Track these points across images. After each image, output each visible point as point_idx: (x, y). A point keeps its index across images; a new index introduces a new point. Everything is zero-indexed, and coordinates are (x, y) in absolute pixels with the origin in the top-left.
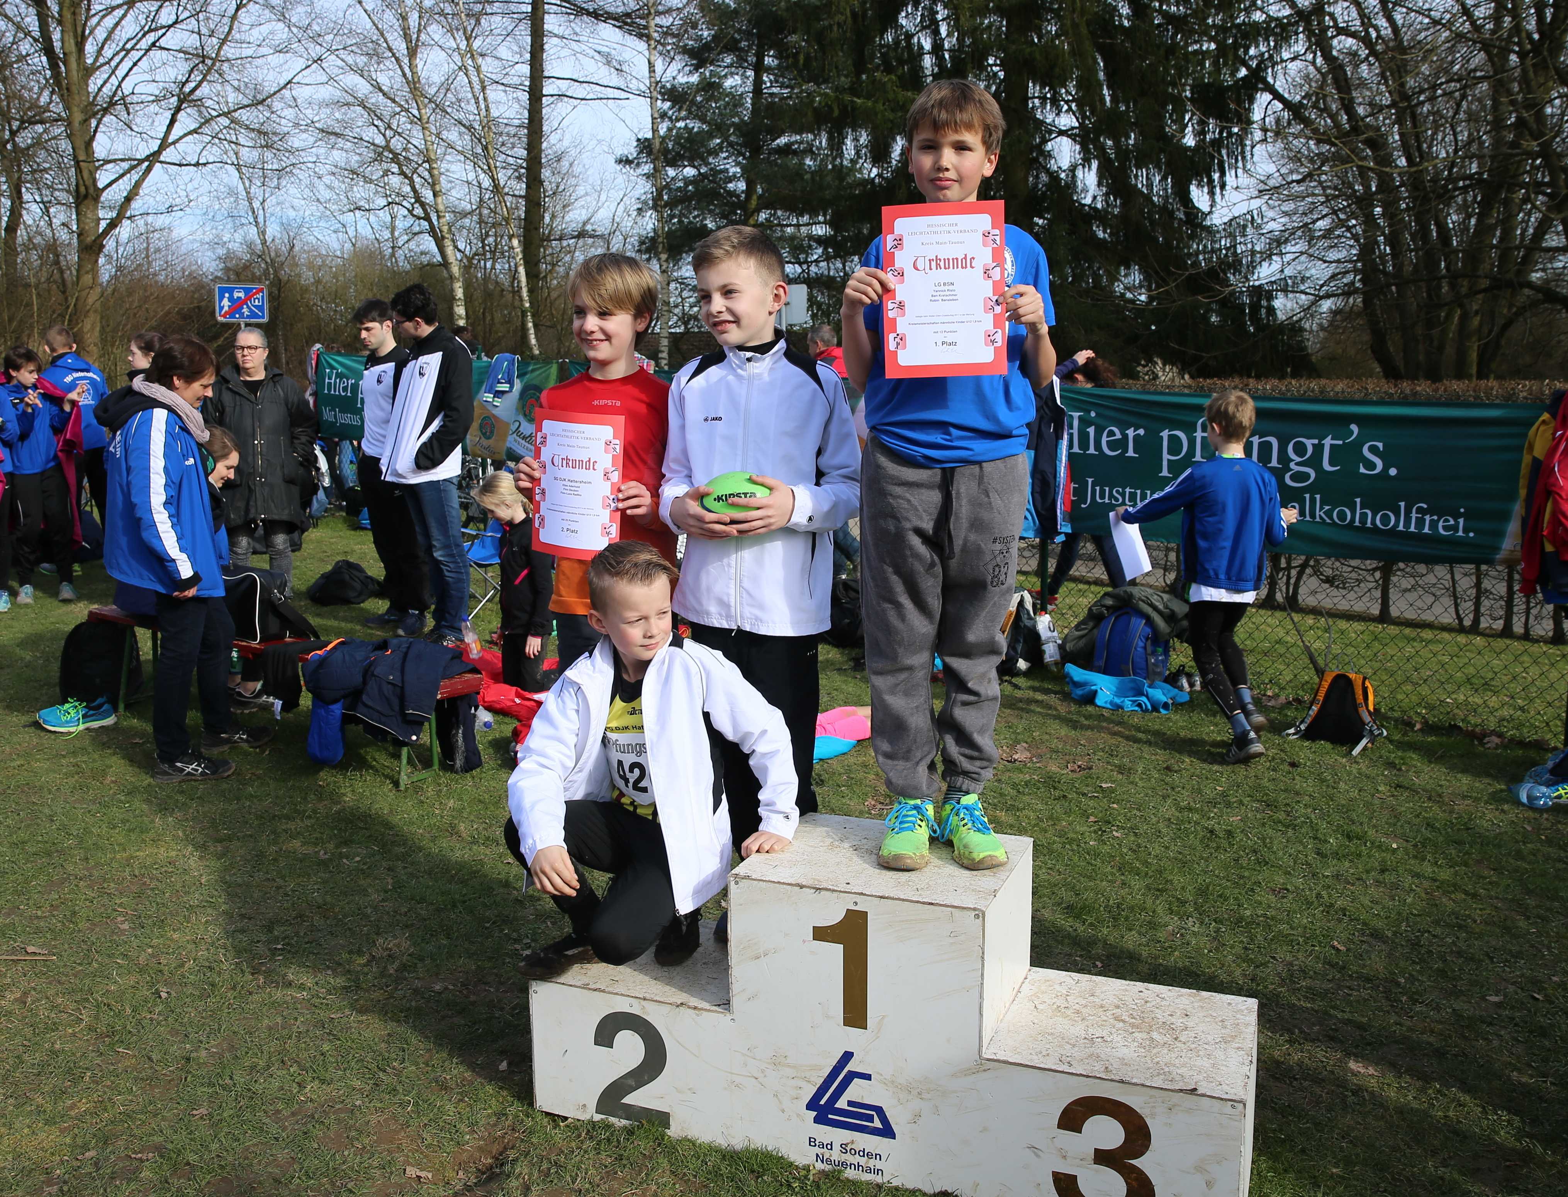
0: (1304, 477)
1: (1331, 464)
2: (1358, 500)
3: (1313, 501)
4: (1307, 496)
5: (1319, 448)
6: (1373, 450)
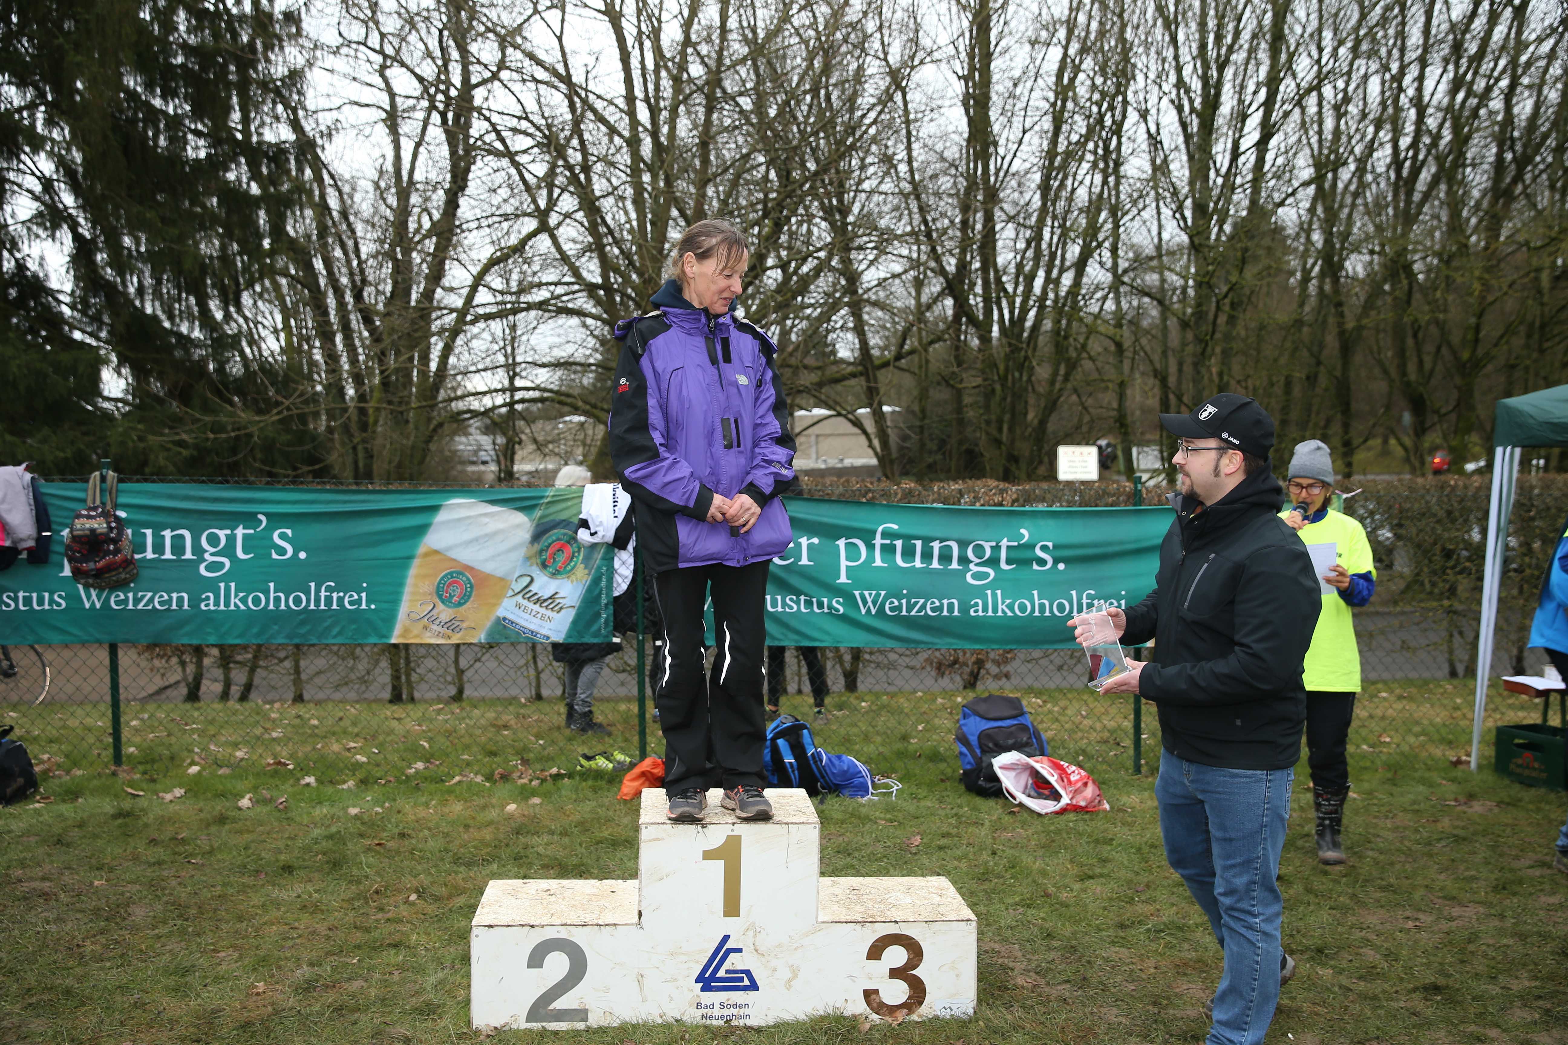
0: (219, 566)
1: (245, 552)
2: (272, 585)
3: (228, 589)
4: (222, 585)
5: (231, 539)
6: (283, 536)
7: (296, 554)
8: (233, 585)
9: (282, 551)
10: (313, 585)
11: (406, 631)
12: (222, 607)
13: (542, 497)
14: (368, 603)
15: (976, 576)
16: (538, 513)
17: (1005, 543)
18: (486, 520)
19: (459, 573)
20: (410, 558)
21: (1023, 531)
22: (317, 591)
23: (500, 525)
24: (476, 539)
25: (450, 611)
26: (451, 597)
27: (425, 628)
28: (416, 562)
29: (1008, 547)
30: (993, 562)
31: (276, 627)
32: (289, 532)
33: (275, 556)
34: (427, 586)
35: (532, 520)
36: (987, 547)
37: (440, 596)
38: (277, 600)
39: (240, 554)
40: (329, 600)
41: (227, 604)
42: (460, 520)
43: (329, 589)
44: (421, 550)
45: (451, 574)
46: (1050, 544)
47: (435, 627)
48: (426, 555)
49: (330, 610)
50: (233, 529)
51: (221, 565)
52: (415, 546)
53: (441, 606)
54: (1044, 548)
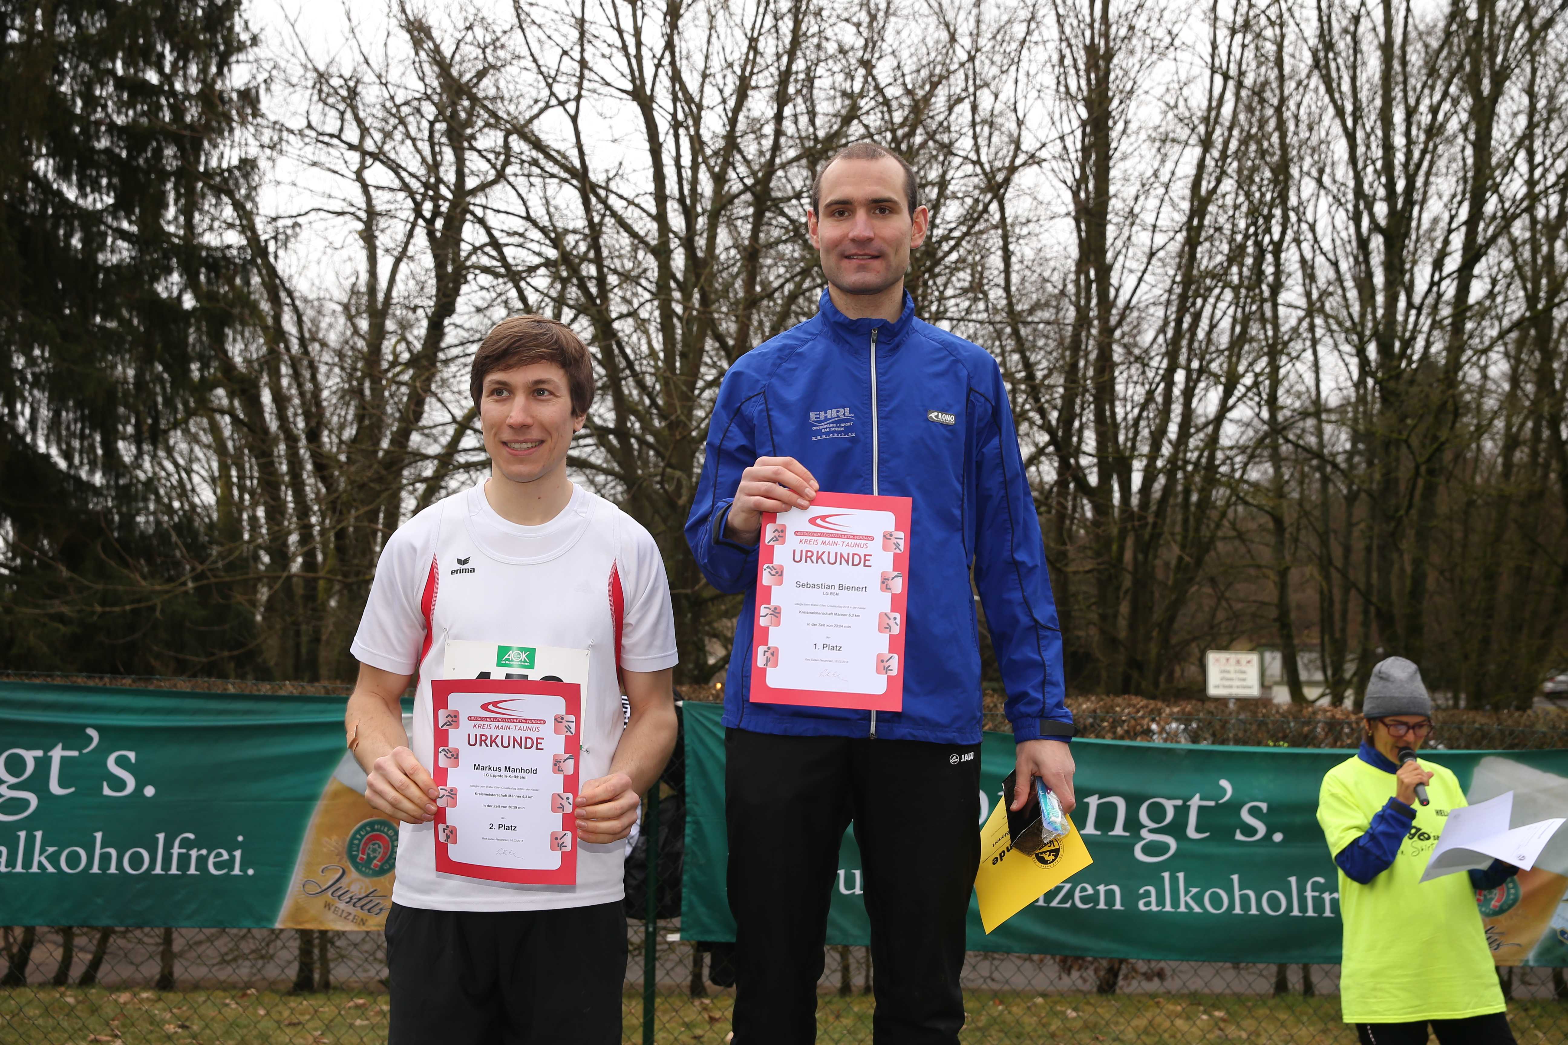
0: (20, 805)
1: (62, 785)
2: (99, 835)
4: (22, 834)
5: (43, 764)
6: (122, 762)
7: (139, 788)
8: (39, 834)
9: (119, 784)
10: (161, 836)
11: (298, 911)
12: (19, 869)
14: (244, 867)
15: (1151, 849)
17: (1195, 802)
19: (383, 823)
20: (312, 798)
21: (1224, 783)
22: (168, 846)
25: (367, 880)
26: (370, 860)
27: (328, 906)
28: (320, 806)
29: (1201, 809)
30: (1177, 829)
31: (99, 901)
32: (132, 755)
33: (107, 791)
34: (335, 842)
36: (1169, 807)
37: (353, 859)
38: (105, 859)
39: (55, 788)
40: (184, 861)
41: (27, 864)
43: (185, 844)
44: (329, 787)
45: (371, 824)
46: (1264, 806)
47: (342, 905)
48: (336, 795)
49: (184, 875)
50: (48, 748)
51: (26, 803)
52: (321, 781)
53: (353, 874)
54: (1255, 812)
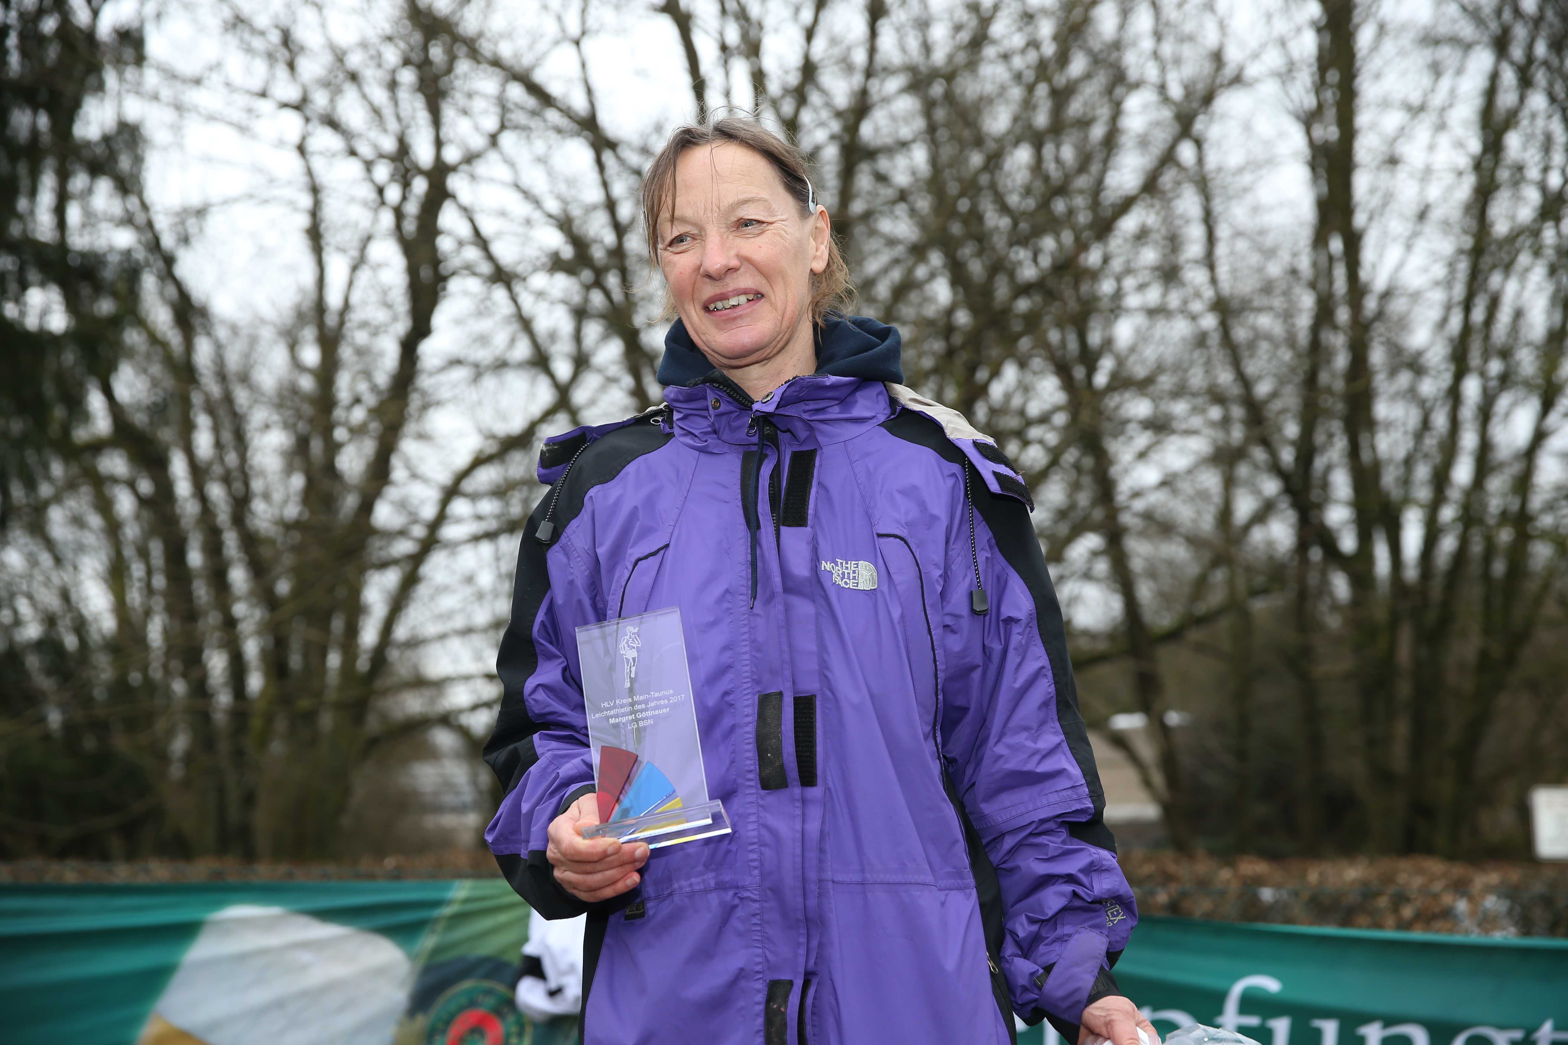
13: (437, 904)
16: (428, 942)
17: (1546, 1034)
18: (305, 957)
23: (337, 970)
24: (279, 1004)
35: (412, 957)
36: (1502, 1041)
42: (242, 958)
48: (160, 1041)
